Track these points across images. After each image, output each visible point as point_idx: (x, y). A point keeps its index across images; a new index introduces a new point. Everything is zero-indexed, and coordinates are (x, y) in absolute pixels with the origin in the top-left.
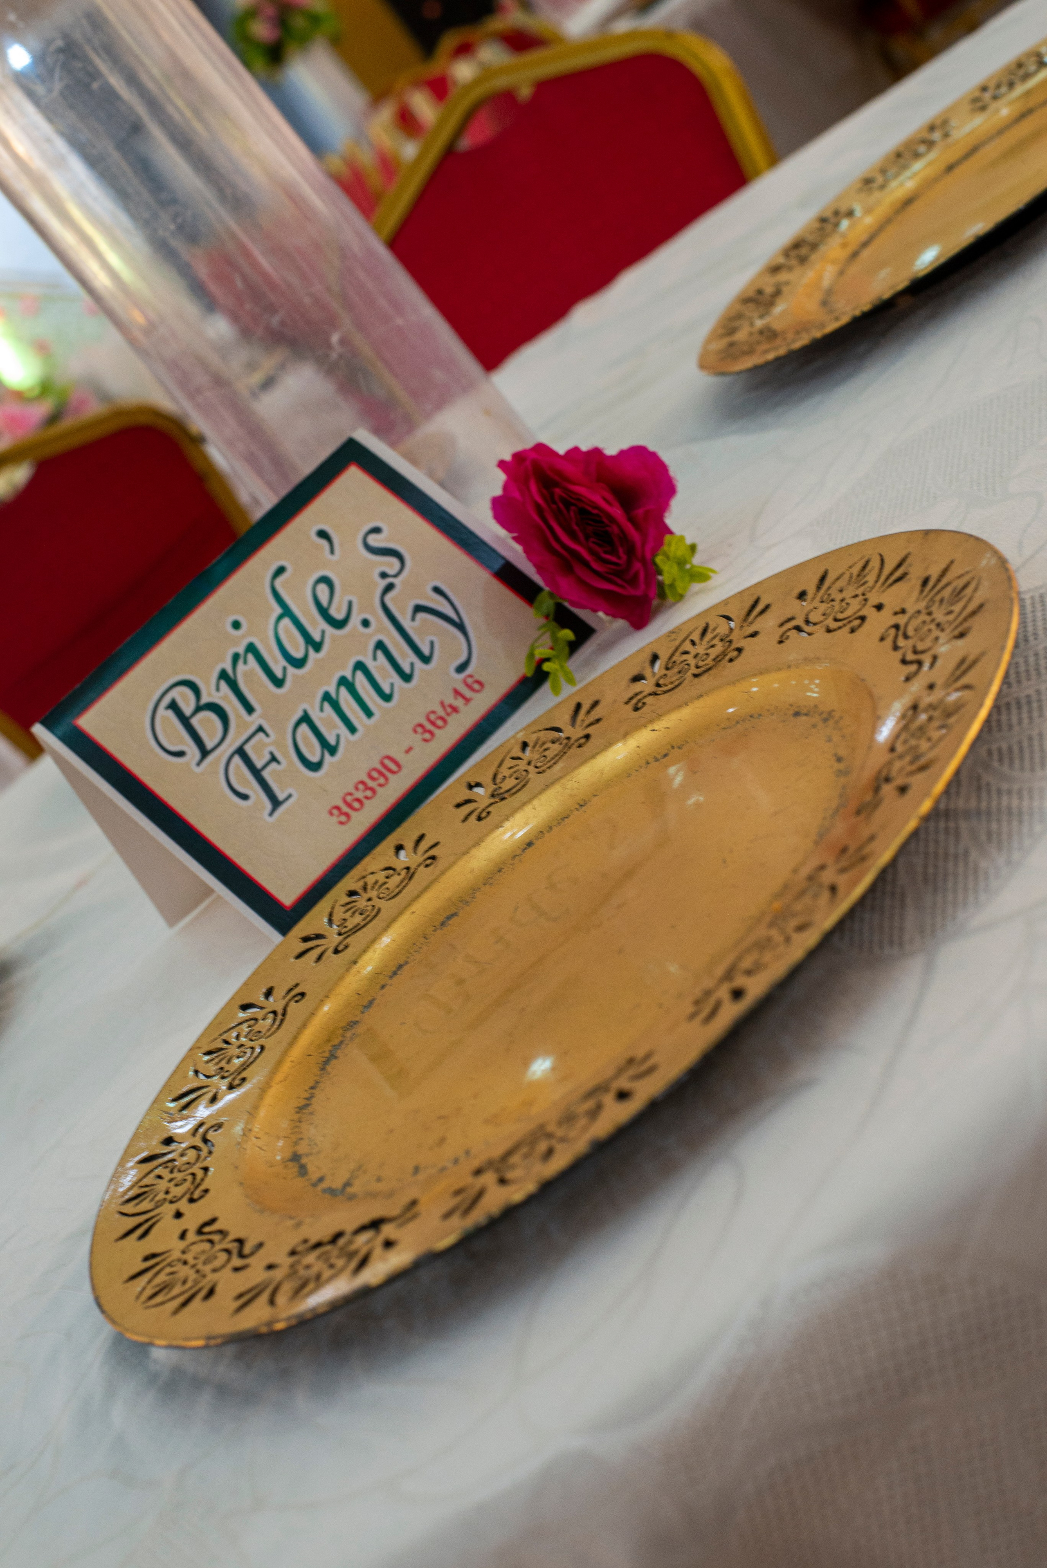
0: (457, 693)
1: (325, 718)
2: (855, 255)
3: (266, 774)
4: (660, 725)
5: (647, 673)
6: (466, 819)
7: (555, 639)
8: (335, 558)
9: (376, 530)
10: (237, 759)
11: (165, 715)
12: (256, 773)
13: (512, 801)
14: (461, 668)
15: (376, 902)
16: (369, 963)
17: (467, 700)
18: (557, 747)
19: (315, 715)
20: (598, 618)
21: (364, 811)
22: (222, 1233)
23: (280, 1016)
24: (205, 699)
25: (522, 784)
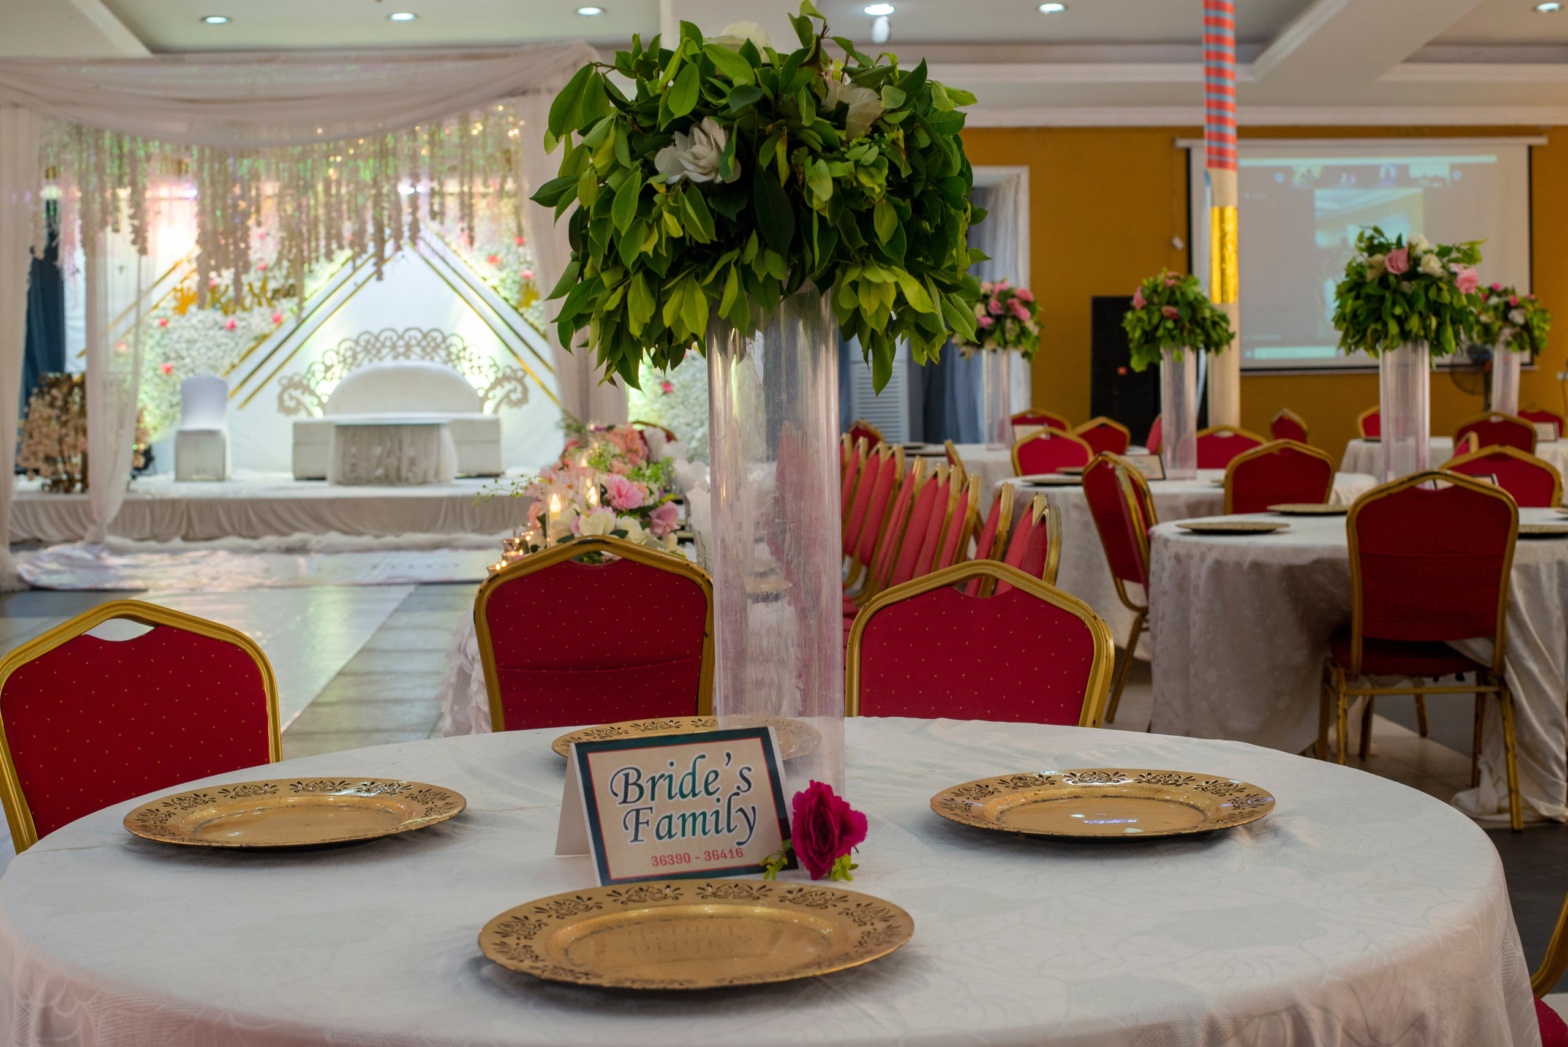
0: (731, 851)
1: (677, 823)
2: (1036, 802)
3: (640, 826)
4: (783, 912)
5: (795, 893)
6: (698, 894)
7: (780, 860)
8: (727, 768)
9: (749, 770)
10: (634, 813)
11: (621, 776)
12: (637, 823)
13: (717, 899)
14: (739, 844)
15: (647, 898)
16: (633, 914)
17: (732, 857)
18: (745, 894)
19: (674, 819)
20: (800, 864)
21: (665, 867)
22: (532, 952)
23: (588, 908)
24: (639, 782)
25: (725, 897)
